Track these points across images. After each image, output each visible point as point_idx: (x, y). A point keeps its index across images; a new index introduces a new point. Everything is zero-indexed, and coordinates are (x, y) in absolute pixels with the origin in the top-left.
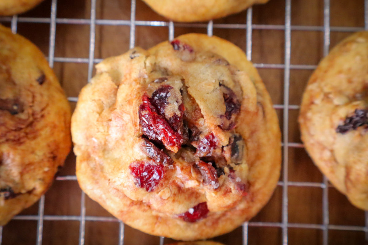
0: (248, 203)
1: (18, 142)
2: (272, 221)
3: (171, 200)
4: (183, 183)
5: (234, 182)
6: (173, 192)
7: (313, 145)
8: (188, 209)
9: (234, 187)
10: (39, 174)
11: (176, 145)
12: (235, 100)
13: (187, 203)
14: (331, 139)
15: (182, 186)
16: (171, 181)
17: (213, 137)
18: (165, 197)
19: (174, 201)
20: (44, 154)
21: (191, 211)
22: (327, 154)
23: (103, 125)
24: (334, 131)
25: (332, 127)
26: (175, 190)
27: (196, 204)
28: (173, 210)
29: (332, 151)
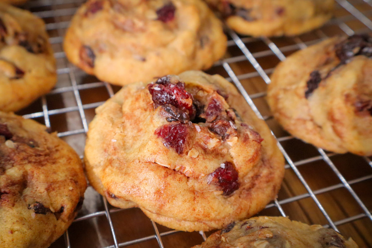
1: (39, 164)
2: (299, 195)
3: (201, 157)
4: (206, 144)
5: (248, 128)
6: (200, 152)
7: (295, 125)
8: (219, 164)
9: (250, 132)
13: (216, 160)
14: (306, 108)
15: (206, 146)
16: (195, 142)
17: (216, 102)
18: (195, 156)
19: (204, 158)
20: (66, 176)
21: (223, 166)
22: (310, 126)
23: (118, 127)
24: (304, 100)
25: (300, 98)
27: (224, 161)
28: (206, 167)
29: (312, 120)
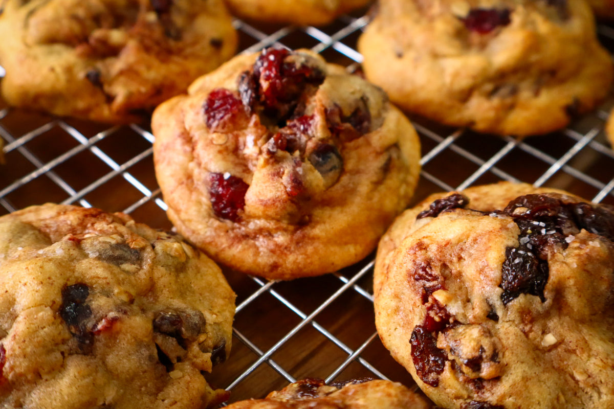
0: (291, 240)
1: (147, 49)
3: (219, 148)
4: (245, 146)
5: (294, 168)
6: (228, 144)
8: (226, 171)
9: (289, 172)
10: (134, 87)
11: (270, 81)
12: (366, 124)
13: (230, 166)
15: (242, 147)
16: (236, 132)
19: (220, 152)
21: (227, 176)
26: (231, 145)
27: (238, 175)
